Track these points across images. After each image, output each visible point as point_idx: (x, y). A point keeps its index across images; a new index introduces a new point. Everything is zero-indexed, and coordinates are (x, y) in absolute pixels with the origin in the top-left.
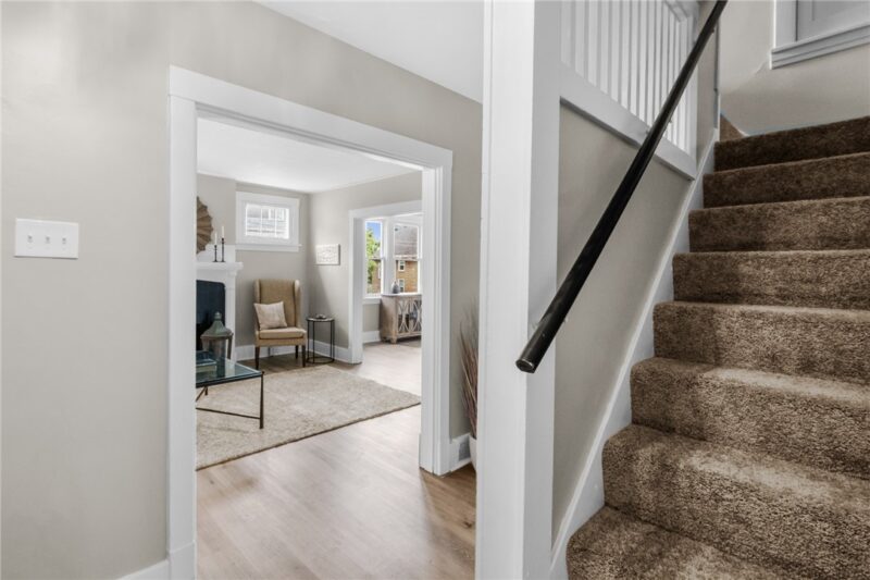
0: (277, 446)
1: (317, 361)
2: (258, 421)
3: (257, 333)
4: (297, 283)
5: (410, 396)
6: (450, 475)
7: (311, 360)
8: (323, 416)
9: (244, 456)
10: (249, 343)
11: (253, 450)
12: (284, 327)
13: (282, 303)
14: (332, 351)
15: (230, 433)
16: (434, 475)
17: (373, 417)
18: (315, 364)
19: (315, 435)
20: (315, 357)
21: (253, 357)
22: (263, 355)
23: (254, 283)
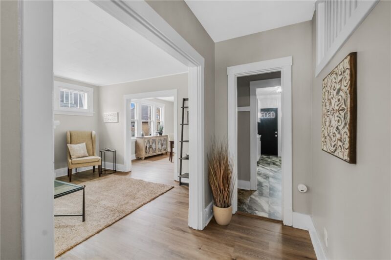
0: (98, 232)
1: (106, 173)
2: (82, 217)
3: (70, 161)
4: (94, 133)
5: (164, 186)
6: (206, 229)
7: (103, 173)
8: (122, 205)
9: (76, 246)
10: (64, 167)
11: (82, 240)
12: (87, 156)
13: (85, 143)
14: (115, 166)
15: (61, 229)
16: (198, 230)
17: (150, 201)
18: (105, 174)
19: (121, 219)
20: (105, 170)
21: (67, 174)
22: (73, 172)
23: (66, 133)
